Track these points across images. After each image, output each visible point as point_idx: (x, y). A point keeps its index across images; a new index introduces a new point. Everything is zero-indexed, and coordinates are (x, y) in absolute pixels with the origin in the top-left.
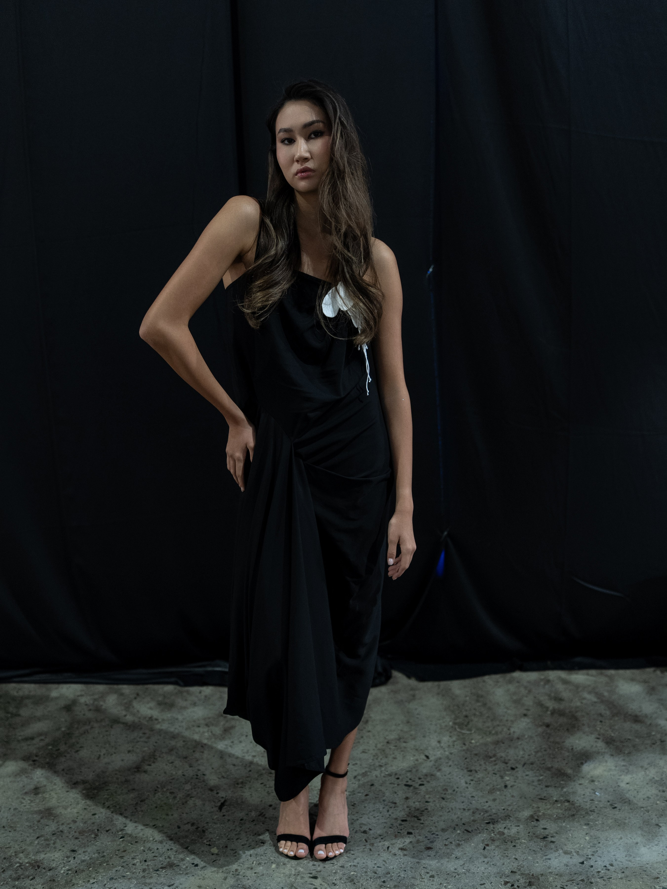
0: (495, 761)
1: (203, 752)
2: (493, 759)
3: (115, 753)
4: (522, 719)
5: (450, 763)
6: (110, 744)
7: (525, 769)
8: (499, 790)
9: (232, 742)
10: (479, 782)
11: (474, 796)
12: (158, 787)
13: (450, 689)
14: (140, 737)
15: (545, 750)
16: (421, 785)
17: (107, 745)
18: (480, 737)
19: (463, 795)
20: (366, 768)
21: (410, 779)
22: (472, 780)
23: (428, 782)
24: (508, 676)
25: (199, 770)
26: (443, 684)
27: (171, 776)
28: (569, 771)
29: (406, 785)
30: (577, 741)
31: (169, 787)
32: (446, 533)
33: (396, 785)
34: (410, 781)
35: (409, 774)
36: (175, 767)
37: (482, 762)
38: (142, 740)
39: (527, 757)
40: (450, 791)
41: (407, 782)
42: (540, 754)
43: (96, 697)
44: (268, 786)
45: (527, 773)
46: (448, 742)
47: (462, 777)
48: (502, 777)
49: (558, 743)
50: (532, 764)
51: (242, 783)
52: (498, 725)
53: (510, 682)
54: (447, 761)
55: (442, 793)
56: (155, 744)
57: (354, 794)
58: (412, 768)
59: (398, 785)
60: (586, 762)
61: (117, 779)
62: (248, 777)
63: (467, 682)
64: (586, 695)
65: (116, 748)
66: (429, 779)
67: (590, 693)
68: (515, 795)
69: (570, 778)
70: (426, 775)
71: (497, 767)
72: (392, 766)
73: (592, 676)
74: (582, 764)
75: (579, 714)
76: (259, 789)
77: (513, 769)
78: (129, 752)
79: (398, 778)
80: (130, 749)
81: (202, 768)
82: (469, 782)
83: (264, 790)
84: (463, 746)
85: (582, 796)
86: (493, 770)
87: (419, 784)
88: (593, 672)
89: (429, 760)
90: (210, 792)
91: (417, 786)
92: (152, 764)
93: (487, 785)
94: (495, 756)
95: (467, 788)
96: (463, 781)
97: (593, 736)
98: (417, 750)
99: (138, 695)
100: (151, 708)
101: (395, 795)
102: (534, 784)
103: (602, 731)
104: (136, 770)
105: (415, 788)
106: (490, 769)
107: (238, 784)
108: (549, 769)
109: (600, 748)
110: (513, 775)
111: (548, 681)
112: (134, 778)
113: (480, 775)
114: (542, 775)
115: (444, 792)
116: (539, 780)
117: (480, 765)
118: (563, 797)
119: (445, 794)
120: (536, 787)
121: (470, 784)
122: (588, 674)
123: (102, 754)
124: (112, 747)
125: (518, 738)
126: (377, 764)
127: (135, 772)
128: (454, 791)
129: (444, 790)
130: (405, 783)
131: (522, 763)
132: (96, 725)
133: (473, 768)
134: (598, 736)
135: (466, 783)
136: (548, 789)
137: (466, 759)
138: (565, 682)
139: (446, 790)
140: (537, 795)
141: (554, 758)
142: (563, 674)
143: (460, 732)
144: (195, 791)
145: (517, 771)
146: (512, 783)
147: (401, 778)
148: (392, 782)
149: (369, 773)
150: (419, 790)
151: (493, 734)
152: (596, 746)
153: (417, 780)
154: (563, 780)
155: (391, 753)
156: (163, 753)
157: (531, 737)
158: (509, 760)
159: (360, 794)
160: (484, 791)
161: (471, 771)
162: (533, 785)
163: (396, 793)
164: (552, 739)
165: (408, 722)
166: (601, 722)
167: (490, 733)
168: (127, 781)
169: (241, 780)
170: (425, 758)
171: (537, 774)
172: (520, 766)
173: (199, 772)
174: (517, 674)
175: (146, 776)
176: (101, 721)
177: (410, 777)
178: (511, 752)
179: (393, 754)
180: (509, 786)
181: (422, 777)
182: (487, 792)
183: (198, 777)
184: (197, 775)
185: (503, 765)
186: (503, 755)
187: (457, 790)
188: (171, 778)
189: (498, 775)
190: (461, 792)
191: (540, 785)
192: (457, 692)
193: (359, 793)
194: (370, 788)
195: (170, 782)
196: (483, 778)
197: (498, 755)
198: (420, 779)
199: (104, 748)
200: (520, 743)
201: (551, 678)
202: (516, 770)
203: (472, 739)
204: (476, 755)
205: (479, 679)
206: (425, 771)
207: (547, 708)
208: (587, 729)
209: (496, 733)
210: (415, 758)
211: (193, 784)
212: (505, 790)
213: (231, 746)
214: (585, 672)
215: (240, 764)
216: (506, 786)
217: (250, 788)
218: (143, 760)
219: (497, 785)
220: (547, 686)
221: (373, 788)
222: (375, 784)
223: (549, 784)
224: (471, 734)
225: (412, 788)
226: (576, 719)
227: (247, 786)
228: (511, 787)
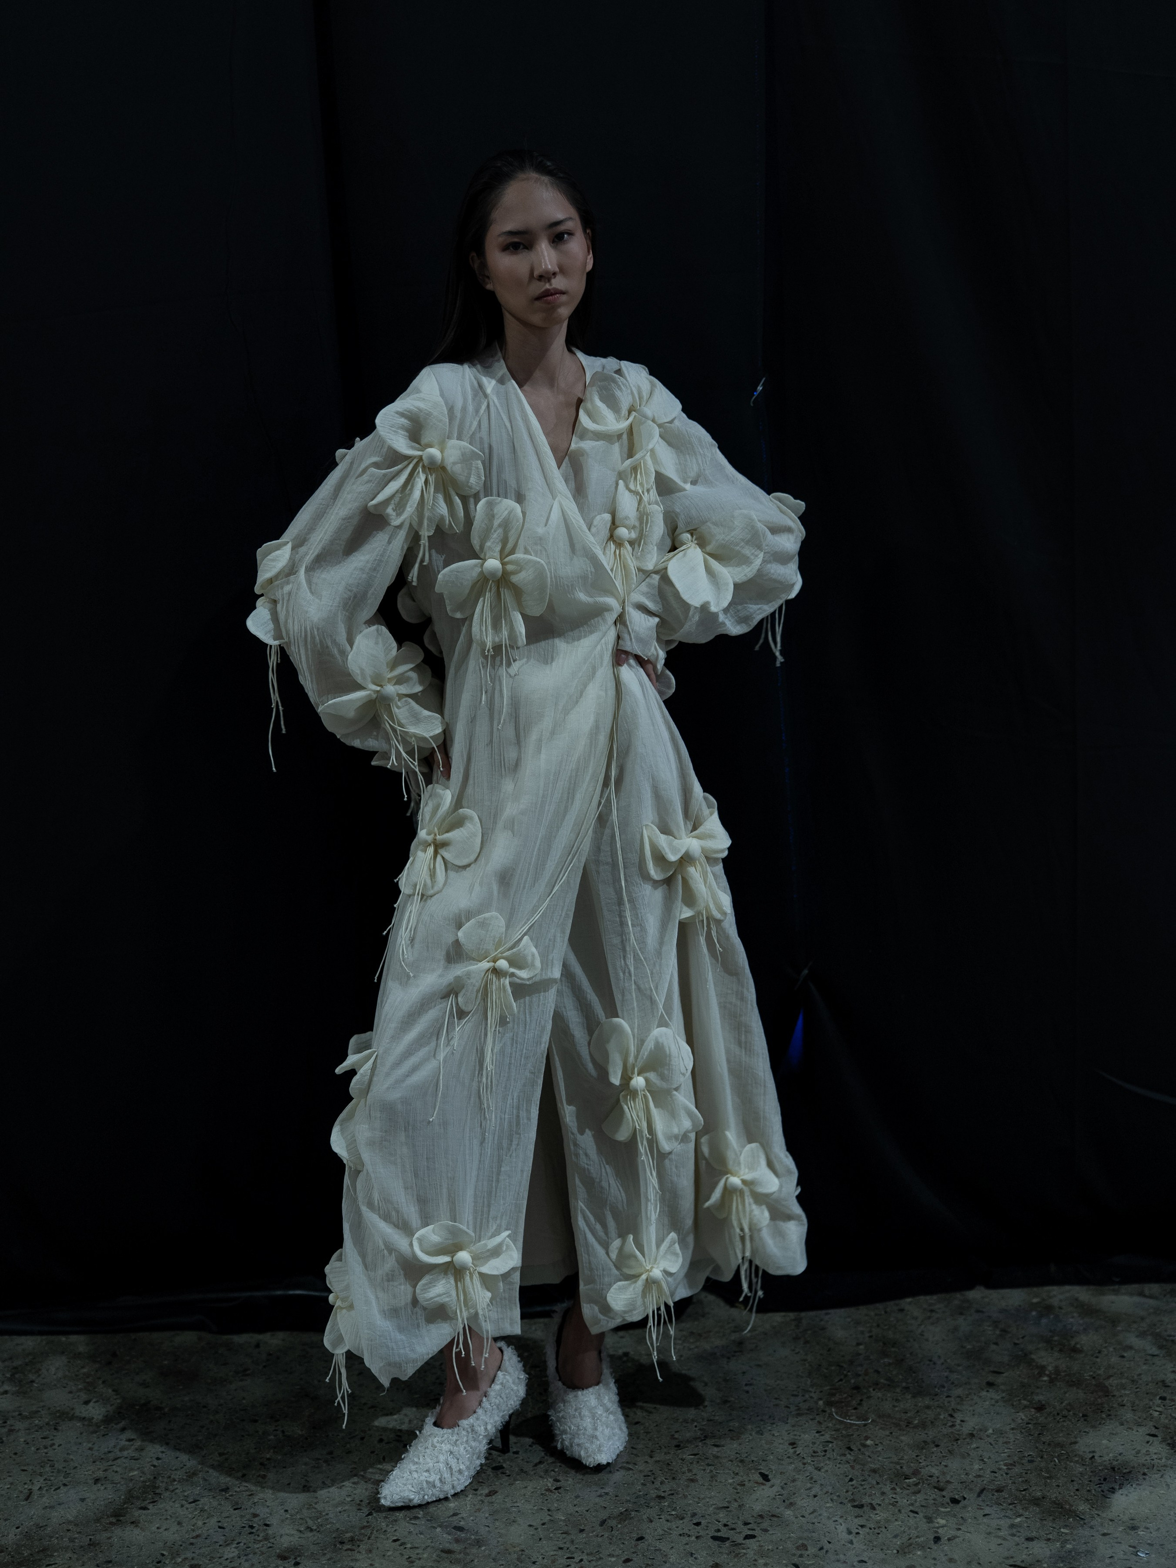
0: (916, 1484)
1: (264, 1477)
2: (914, 1480)
3: (65, 1485)
4: (984, 1393)
5: (816, 1489)
6: (52, 1466)
7: (984, 1501)
8: (922, 1547)
9: (331, 1453)
10: (877, 1531)
11: (866, 1559)
12: (163, 1555)
13: (823, 1329)
14: (122, 1449)
15: (1030, 1462)
16: (747, 1537)
17: (48, 1469)
18: (888, 1433)
19: (842, 1557)
20: (627, 1501)
21: (725, 1525)
22: (862, 1526)
23: (766, 1531)
24: (957, 1298)
25: (255, 1515)
26: (808, 1316)
27: (193, 1530)
28: (1083, 1507)
29: (715, 1538)
30: (1105, 1442)
31: (189, 1555)
32: (806, 972)
33: (693, 1538)
34: (724, 1529)
35: (722, 1515)
36: (202, 1510)
37: (887, 1489)
38: (125, 1453)
39: (988, 1475)
40: (812, 1550)
41: (719, 1531)
42: (1017, 1470)
43: (17, 1363)
44: (409, 1546)
45: (987, 1510)
46: (814, 1443)
47: (841, 1521)
48: (930, 1520)
49: (1061, 1445)
50: (998, 1491)
51: (352, 1540)
52: (928, 1407)
53: (961, 1311)
54: (809, 1485)
55: (794, 1555)
56: (156, 1463)
57: (601, 1558)
58: (729, 1502)
59: (697, 1537)
60: (1121, 1486)
61: (72, 1540)
62: (364, 1528)
63: (862, 1313)
64: (1133, 1340)
65: (67, 1475)
66: (765, 1525)
67: (1142, 1335)
68: (956, 1557)
69: (1082, 1522)
70: (761, 1516)
71: (920, 1497)
72: (685, 1497)
73: (1151, 1297)
74: (1113, 1490)
75: (1113, 1382)
76: (389, 1553)
77: (955, 1501)
78: (97, 1481)
79: (698, 1524)
80: (100, 1474)
81: (262, 1511)
82: (855, 1531)
83: (402, 1555)
84: (847, 1451)
85: (1108, 1561)
86: (912, 1504)
87: (744, 1534)
88: (1154, 1288)
89: (769, 1484)
90: (280, 1562)
91: (739, 1539)
92: (150, 1506)
93: (896, 1536)
94: (916, 1473)
95: (851, 1542)
96: (842, 1528)
97: (1143, 1430)
98: (742, 1461)
99: (114, 1355)
100: (144, 1385)
101: (691, 1560)
102: (1001, 1534)
103: (1164, 1420)
104: (113, 1520)
105: (736, 1545)
106: (903, 1502)
107: (342, 1543)
108: (1036, 1502)
109: (1155, 1457)
110: (955, 1516)
111: (1047, 1309)
112: (109, 1538)
113: (880, 1515)
114: (1020, 1516)
115: (799, 1552)
116: (1012, 1526)
117: (883, 1493)
118: (1063, 1561)
119: (801, 1556)
120: (1005, 1539)
121: (858, 1533)
122: (1141, 1294)
123: (35, 1488)
124: (59, 1471)
125: (972, 1435)
126: (653, 1493)
127: (111, 1523)
128: (821, 1549)
129: (798, 1548)
130: (712, 1533)
131: (978, 1490)
132: (19, 1425)
133: (866, 1500)
134: (1154, 1431)
135: (850, 1533)
136: (1031, 1544)
137: (851, 1480)
138: (1088, 1311)
139: (804, 1547)
140: (1007, 1558)
141: (1050, 1478)
142: (1082, 1293)
143: (841, 1422)
144: (246, 1560)
145: (965, 1507)
146: (953, 1533)
147: (703, 1522)
148: (686, 1531)
149: (633, 1513)
150: (744, 1549)
151: (916, 1427)
152: (1148, 1453)
153: (740, 1526)
154: (1066, 1526)
155: (685, 1469)
156: (174, 1480)
157: (1000, 1433)
158: (948, 1482)
159: (613, 1559)
160: (888, 1549)
161: (861, 1506)
162: (999, 1537)
163: (692, 1554)
164: (1046, 1438)
165: (726, 1402)
166: (1163, 1398)
167: (909, 1423)
168: (92, 1544)
169: (348, 1535)
170: (761, 1480)
171: (1009, 1513)
172: (971, 1496)
173: (256, 1519)
174: (976, 1294)
175: (137, 1531)
176: (34, 1414)
177: (724, 1521)
178: (954, 1464)
179: (690, 1471)
180: (944, 1539)
181: (751, 1520)
182: (895, 1551)
183: (254, 1530)
184: (252, 1527)
185: (933, 1494)
186: (935, 1471)
187: (827, 1546)
188: (194, 1534)
189: (921, 1515)
190: (836, 1553)
191: (1013, 1535)
192: (840, 1334)
193: (610, 1555)
194: (636, 1546)
195: (192, 1544)
196: (887, 1521)
197: (924, 1471)
198: (746, 1524)
199: (41, 1475)
200: (974, 1446)
201: (1055, 1302)
202: (963, 1503)
203: (867, 1438)
204: (874, 1471)
205: (891, 1305)
206: (758, 1508)
207: (1042, 1368)
208: (1129, 1416)
209: (923, 1425)
210: (738, 1479)
211: (242, 1544)
212: (935, 1547)
213: (326, 1461)
214: (1135, 1287)
215: (349, 1499)
216: (937, 1539)
217: (370, 1551)
218: (130, 1497)
219: (917, 1537)
220: (1044, 1321)
221: (642, 1545)
222: (646, 1537)
223: (1034, 1534)
224: (865, 1425)
225: (727, 1544)
226: (1107, 1392)
227: (363, 1547)
228: (949, 1539)
